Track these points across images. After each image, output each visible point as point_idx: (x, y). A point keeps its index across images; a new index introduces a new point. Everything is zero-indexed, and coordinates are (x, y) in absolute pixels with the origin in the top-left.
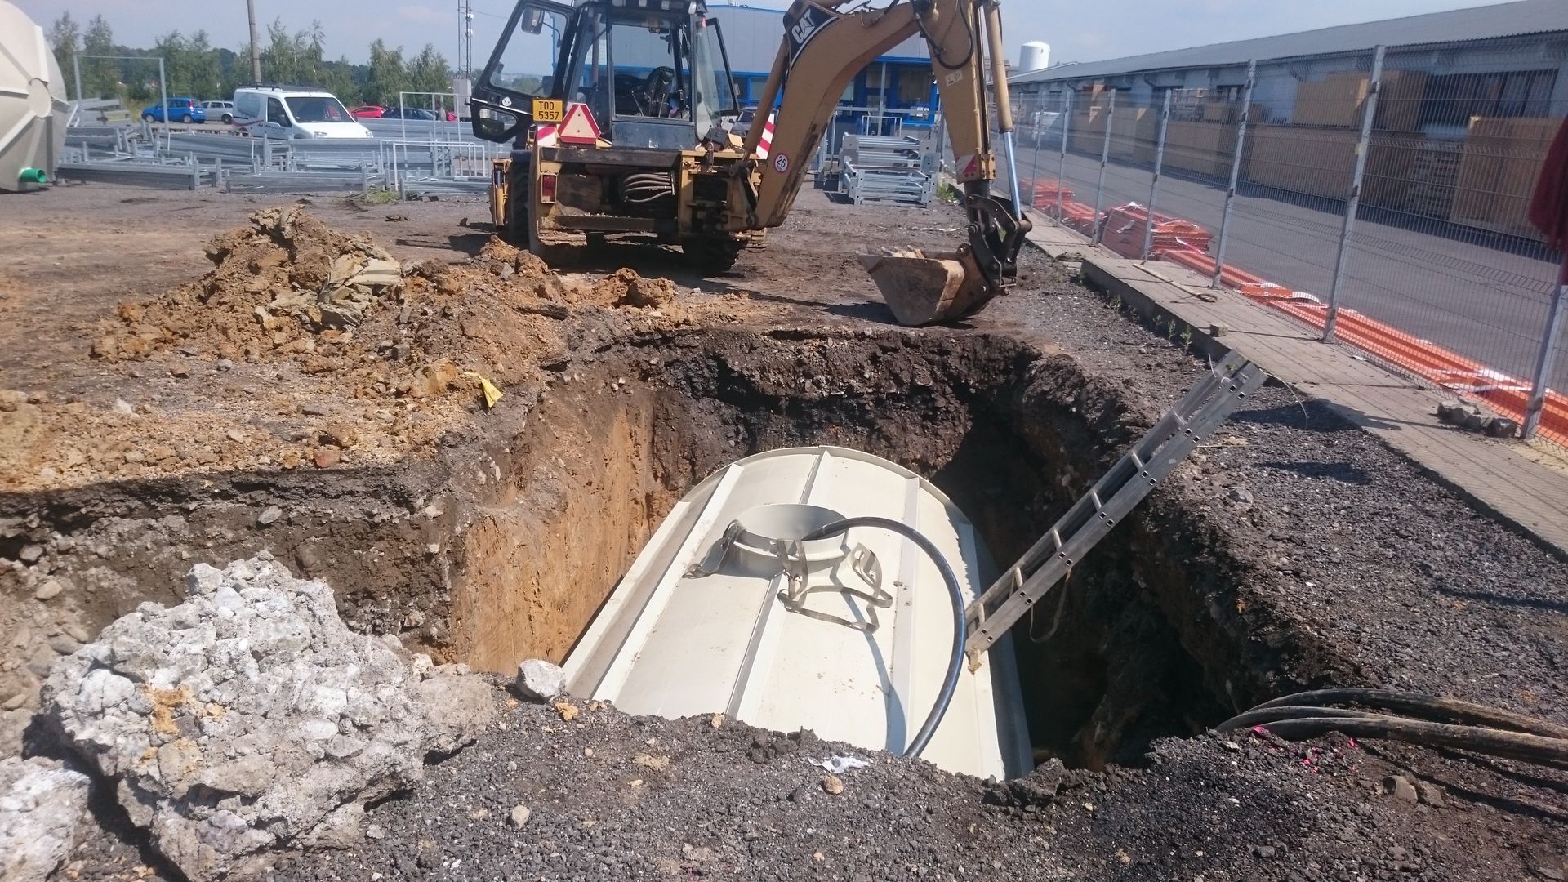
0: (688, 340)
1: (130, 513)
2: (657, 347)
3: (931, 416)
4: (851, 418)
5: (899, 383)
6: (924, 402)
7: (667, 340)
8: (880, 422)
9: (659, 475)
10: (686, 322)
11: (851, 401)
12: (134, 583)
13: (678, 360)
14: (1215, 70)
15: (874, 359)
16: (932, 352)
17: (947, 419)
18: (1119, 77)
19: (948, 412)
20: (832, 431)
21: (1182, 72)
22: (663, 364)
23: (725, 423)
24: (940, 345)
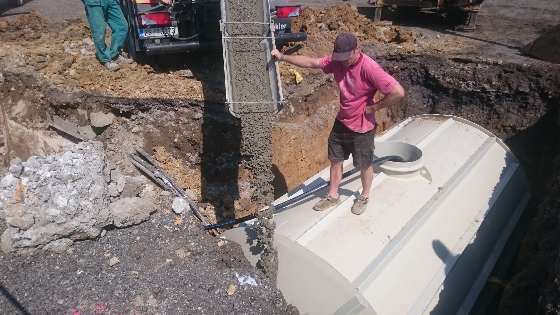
0: (413, 59)
1: (159, 109)
2: (398, 61)
3: (524, 106)
4: (482, 102)
5: (510, 88)
6: (523, 99)
7: (403, 58)
8: (496, 106)
9: (389, 115)
10: (413, 51)
11: (484, 94)
12: (159, 132)
13: (407, 68)
15: (500, 76)
16: (533, 75)
17: (533, 109)
19: (534, 105)
20: (471, 107)
22: (399, 69)
23: (424, 97)
24: (537, 72)
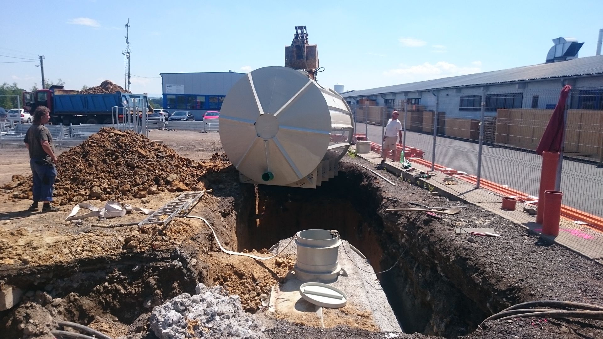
14: (406, 93)
18: (372, 96)
21: (394, 94)
